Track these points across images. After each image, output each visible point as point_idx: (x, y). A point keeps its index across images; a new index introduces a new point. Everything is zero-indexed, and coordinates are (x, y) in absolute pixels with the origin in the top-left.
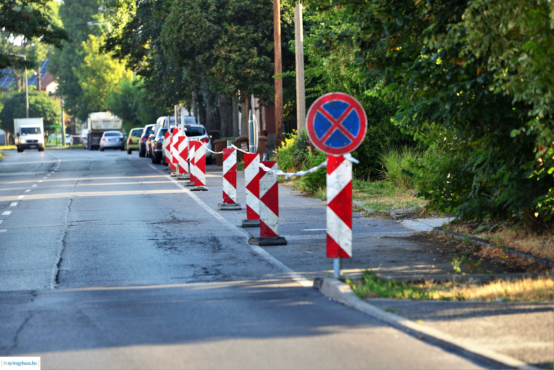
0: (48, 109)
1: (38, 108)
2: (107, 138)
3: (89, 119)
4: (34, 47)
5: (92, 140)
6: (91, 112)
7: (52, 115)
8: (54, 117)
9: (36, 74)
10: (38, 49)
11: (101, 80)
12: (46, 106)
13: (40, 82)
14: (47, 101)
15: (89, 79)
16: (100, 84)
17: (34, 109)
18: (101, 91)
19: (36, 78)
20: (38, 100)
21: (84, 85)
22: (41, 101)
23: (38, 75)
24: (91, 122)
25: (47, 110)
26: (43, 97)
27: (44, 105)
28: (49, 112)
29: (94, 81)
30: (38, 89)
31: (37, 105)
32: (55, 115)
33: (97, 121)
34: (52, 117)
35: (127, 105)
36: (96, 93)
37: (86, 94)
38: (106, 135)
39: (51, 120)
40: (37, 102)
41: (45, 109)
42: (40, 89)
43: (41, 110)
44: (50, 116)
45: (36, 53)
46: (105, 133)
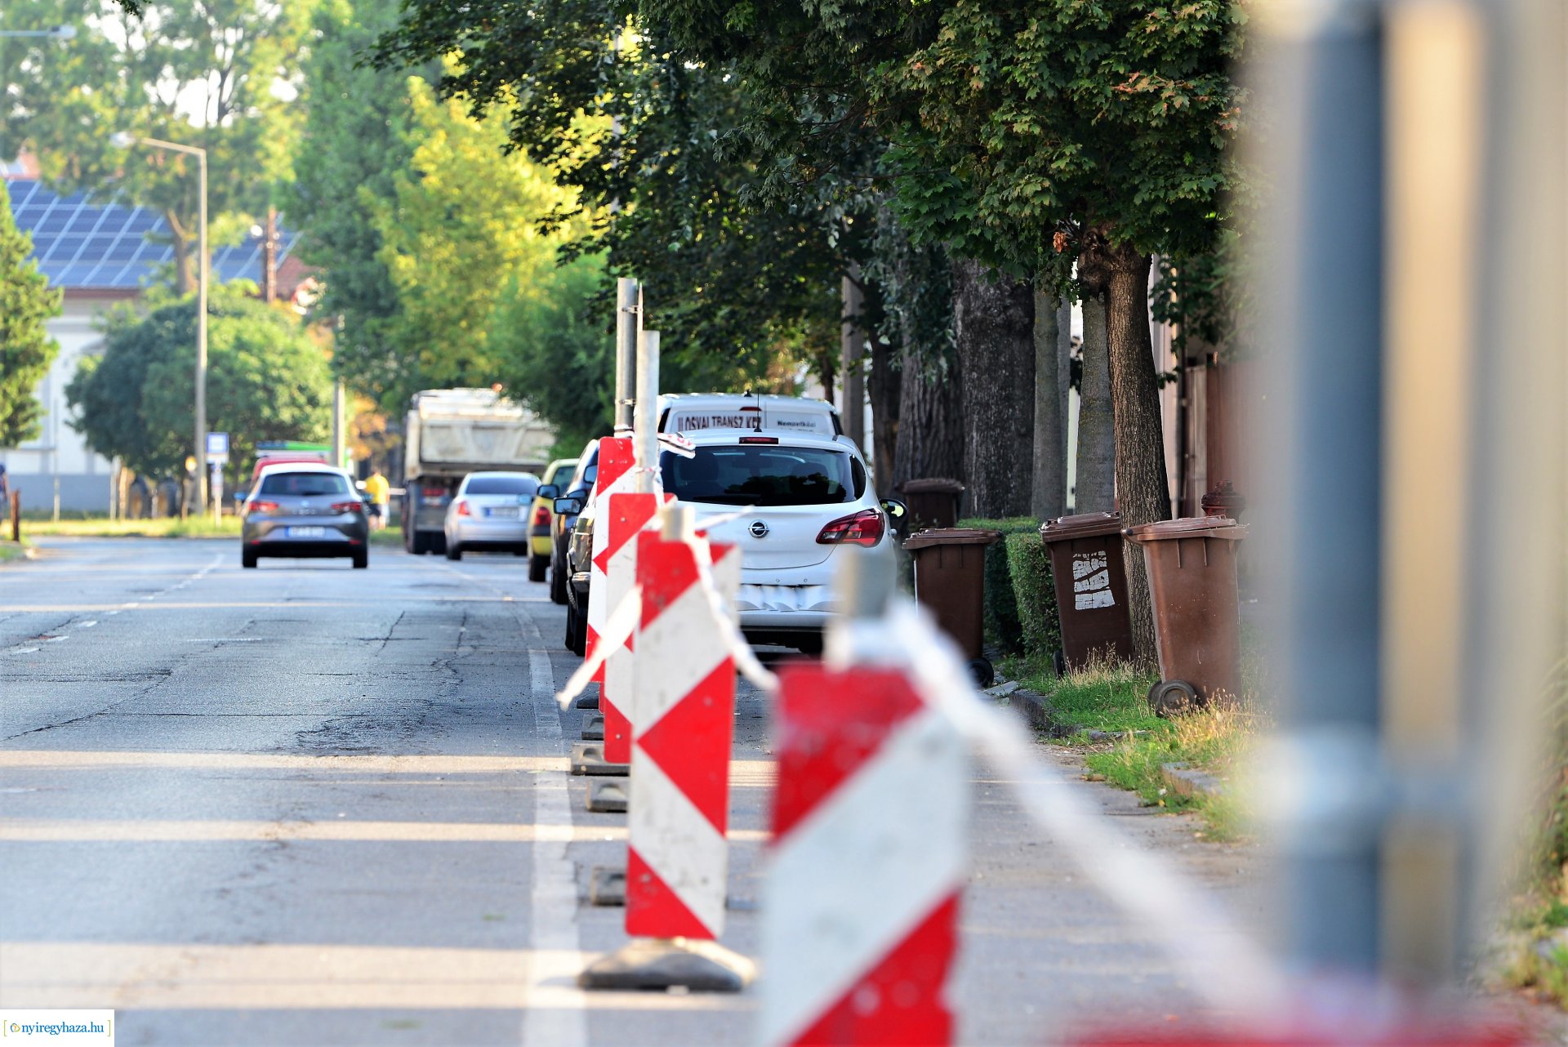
0: (286, 375)
1: (246, 369)
2: (477, 502)
3: (412, 414)
4: (254, 122)
5: (422, 507)
6: (428, 383)
7: (302, 399)
8: (308, 409)
9: (257, 231)
10: (271, 131)
11: (479, 246)
12: (280, 361)
13: (273, 267)
14: (282, 341)
15: (428, 241)
16: (476, 265)
17: (230, 372)
18: (476, 295)
19: (260, 248)
20: (246, 337)
21: (405, 264)
22: (258, 338)
23: (265, 238)
24: (421, 428)
25: (280, 380)
26: (267, 325)
27: (271, 358)
28: (289, 386)
29: (445, 252)
30: (263, 297)
31: (243, 356)
32: (313, 401)
33: (447, 427)
34: (300, 407)
35: (570, 355)
36: (453, 302)
37: (412, 308)
38: (474, 489)
39: (296, 422)
40: (241, 345)
41: (274, 373)
42: (271, 293)
43: (257, 378)
44: (293, 402)
45: (261, 147)
46: (469, 477)
